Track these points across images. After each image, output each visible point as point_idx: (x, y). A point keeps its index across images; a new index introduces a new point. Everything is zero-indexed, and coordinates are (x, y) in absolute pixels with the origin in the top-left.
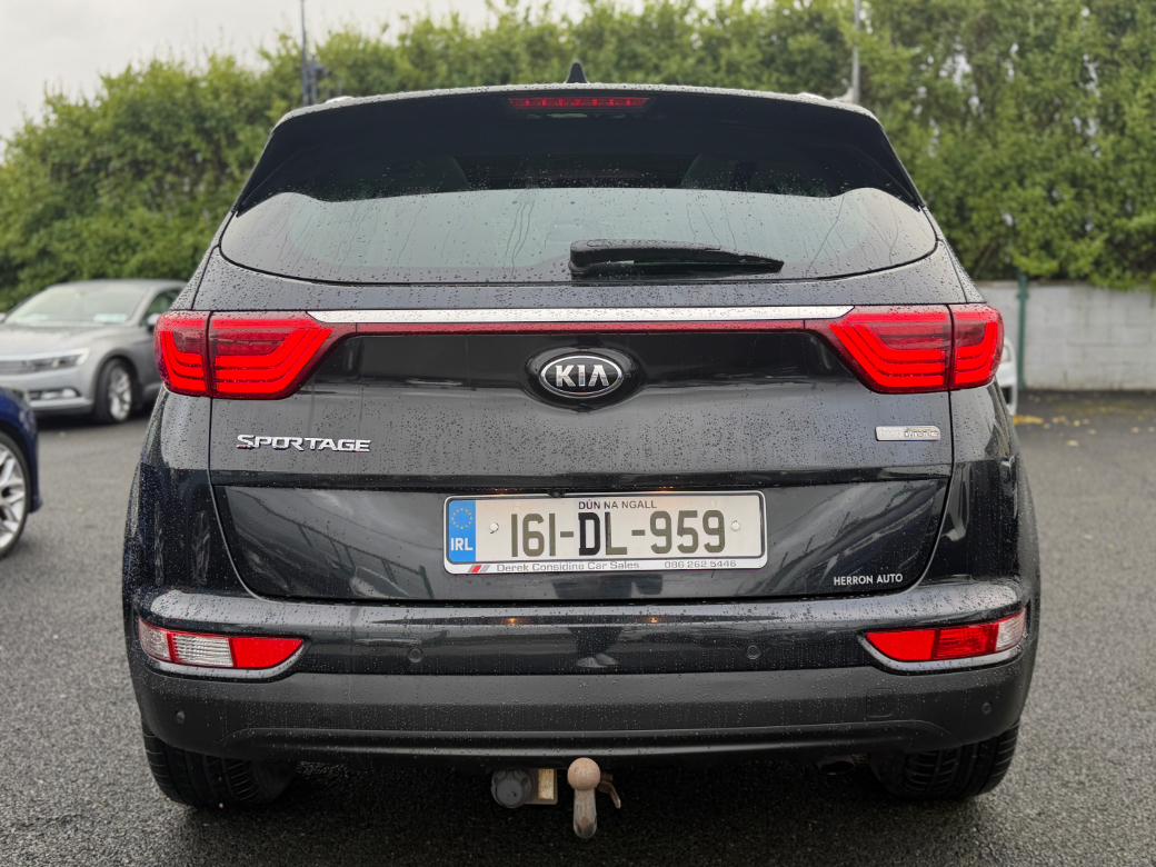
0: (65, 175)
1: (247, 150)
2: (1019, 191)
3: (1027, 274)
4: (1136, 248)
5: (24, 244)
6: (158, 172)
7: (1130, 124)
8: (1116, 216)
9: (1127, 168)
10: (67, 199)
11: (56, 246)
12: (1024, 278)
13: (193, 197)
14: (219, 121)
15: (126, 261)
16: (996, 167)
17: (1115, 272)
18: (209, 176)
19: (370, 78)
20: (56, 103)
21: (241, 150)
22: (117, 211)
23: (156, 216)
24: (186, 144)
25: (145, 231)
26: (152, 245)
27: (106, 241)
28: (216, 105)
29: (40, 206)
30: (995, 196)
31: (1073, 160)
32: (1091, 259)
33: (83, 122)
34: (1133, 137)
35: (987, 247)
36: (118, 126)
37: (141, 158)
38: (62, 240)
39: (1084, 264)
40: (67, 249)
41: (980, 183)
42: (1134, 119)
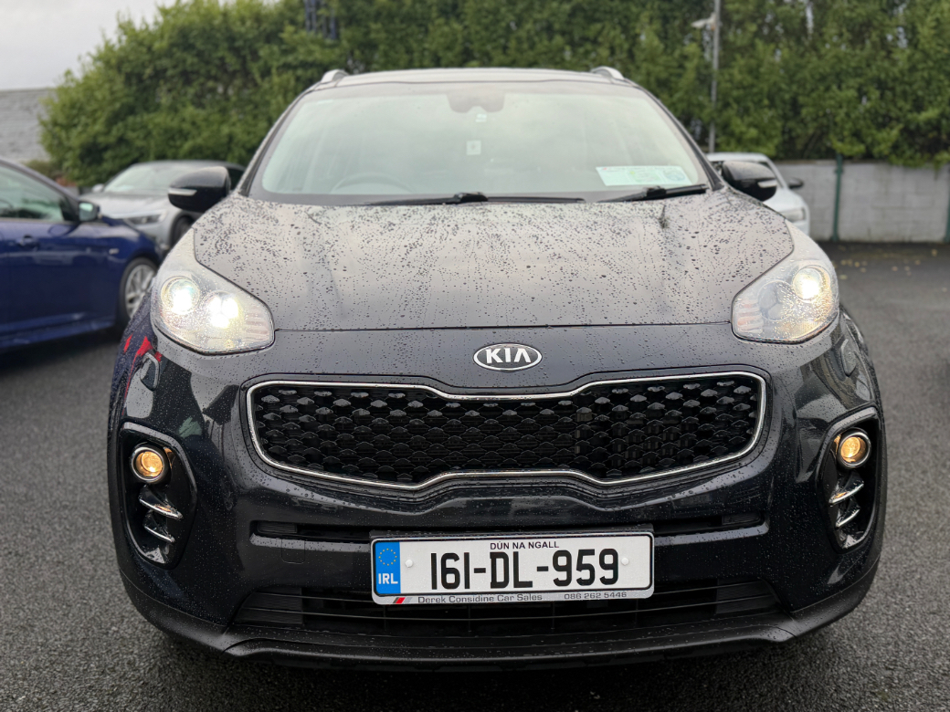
0: (134, 81)
1: (266, 63)
2: (838, 92)
3: (842, 155)
4: (924, 135)
5: (107, 133)
6: (202, 80)
7: (922, 41)
8: (910, 111)
9: (918, 75)
10: (137, 99)
11: (131, 135)
12: (840, 158)
13: (227, 99)
14: (245, 41)
15: (181, 146)
16: (820, 74)
17: (909, 153)
18: (238, 82)
19: (355, 8)
20: (126, 28)
21: (261, 63)
22: (174, 109)
23: (202, 113)
24: (222, 59)
25: (194, 123)
26: (200, 134)
27: (166, 131)
28: (243, 30)
29: (117, 105)
30: (819, 96)
31: (878, 69)
32: (890, 144)
33: (146, 42)
34: (923, 51)
35: (813, 136)
36: (172, 45)
37: (189, 69)
38: (134, 130)
39: (884, 148)
40: (138, 137)
41: (808, 86)
42: (925, 37)
